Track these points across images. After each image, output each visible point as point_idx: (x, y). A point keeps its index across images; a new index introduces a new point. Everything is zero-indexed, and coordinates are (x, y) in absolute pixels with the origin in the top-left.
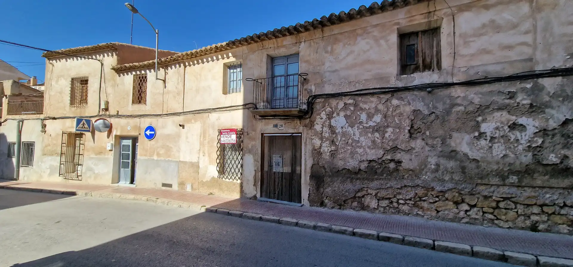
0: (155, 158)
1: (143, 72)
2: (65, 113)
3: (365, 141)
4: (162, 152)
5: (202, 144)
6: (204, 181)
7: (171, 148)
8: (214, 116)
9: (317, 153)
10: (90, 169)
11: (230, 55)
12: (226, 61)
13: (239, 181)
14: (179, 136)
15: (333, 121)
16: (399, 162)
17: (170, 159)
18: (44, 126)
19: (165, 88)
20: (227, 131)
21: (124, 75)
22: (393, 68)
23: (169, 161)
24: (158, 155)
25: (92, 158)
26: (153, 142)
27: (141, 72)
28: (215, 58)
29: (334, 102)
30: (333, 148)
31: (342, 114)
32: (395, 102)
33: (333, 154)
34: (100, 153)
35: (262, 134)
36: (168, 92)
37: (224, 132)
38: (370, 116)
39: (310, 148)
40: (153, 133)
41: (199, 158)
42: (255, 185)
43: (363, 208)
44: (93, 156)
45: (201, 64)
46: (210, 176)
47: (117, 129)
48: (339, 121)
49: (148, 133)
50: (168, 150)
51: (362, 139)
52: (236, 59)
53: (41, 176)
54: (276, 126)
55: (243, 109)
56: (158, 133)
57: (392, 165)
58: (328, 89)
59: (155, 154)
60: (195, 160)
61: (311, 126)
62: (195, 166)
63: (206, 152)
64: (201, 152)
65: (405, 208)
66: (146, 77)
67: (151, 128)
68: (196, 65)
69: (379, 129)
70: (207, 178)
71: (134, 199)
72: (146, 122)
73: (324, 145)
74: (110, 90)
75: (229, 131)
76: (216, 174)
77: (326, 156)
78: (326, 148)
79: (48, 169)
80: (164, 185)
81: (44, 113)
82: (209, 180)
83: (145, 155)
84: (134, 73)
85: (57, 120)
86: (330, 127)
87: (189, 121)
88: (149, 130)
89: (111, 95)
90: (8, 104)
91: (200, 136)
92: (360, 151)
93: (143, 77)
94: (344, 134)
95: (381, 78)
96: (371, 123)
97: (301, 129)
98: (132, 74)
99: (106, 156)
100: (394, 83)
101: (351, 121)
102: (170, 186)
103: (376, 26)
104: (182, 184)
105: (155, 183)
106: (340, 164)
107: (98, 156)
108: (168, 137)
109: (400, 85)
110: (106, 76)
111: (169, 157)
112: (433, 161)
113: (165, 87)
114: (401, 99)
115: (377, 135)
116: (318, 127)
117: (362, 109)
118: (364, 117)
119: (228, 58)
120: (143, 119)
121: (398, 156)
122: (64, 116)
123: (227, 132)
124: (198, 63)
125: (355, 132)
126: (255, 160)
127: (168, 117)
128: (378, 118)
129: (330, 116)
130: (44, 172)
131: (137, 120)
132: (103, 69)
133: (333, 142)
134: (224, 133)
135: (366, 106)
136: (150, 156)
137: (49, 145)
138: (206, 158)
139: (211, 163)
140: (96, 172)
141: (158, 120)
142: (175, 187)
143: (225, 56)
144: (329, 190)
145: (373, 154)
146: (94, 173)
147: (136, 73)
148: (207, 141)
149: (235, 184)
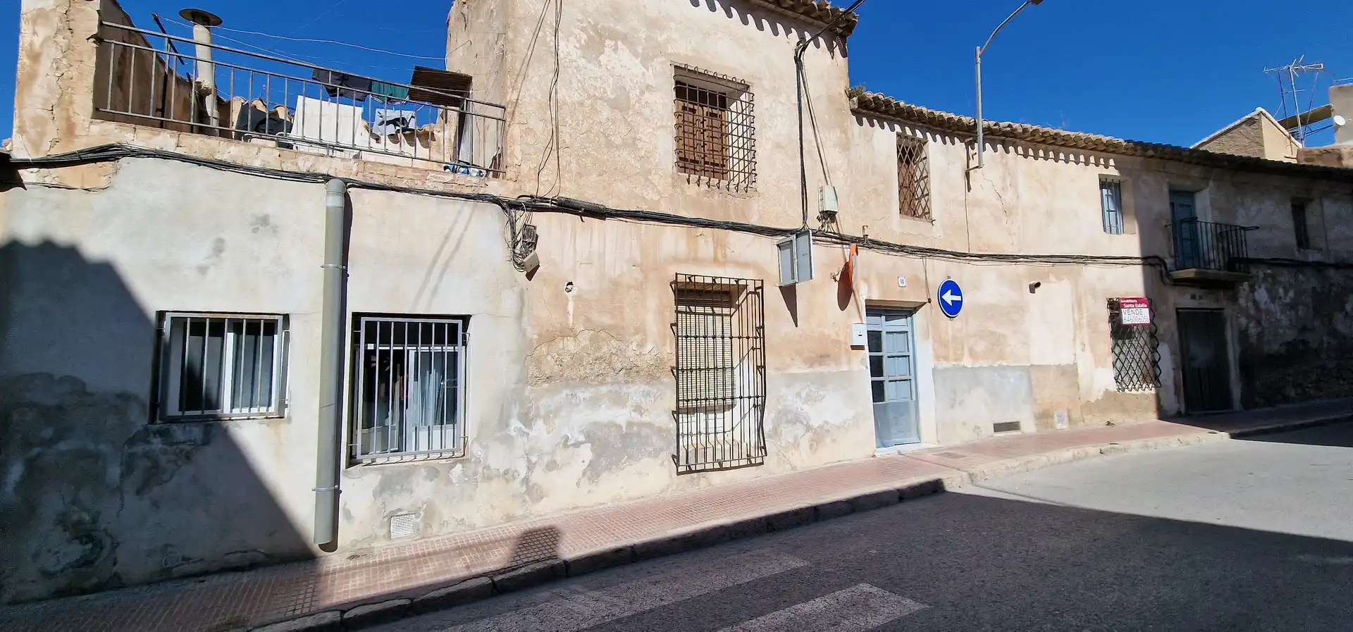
0: (967, 362)
1: (919, 135)
2: (650, 195)
3: (1284, 320)
4: (980, 347)
5: (1078, 326)
6: (1092, 401)
7: (1004, 336)
8: (1091, 271)
9: (1243, 334)
10: (795, 419)
11: (1112, 162)
12: (1104, 171)
13: (1153, 391)
14: (1020, 309)
15: (1256, 294)
16: (1307, 342)
17: (1004, 363)
19: (969, 191)
20: (1133, 301)
22: (1292, 240)
23: (1002, 368)
24: (972, 354)
26: (958, 323)
27: (914, 131)
28: (1082, 158)
29: (1254, 271)
30: (1259, 329)
31: (1263, 286)
32: (1301, 277)
33: (1260, 335)
34: (823, 358)
35: (1177, 309)
36: (978, 204)
37: (1127, 303)
38: (1286, 292)
39: (1235, 329)
40: (957, 298)
41: (1075, 355)
42: (1177, 393)
43: (1286, 399)
44: (799, 369)
45: (1051, 162)
46: (1099, 391)
47: (866, 280)
48: (1262, 295)
49: (949, 297)
50: (997, 342)
51: (1282, 317)
52: (1120, 172)
53: (533, 492)
54: (1193, 297)
55: (1143, 264)
56: (967, 299)
57: (1302, 347)
59: (966, 351)
60: (1066, 360)
61: (1234, 299)
62: (1069, 373)
63: (1086, 342)
64: (1078, 343)
67: (951, 286)
69: (1293, 306)
70: (1097, 394)
72: (939, 270)
73: (1251, 325)
75: (1136, 301)
76: (1113, 387)
77: (1253, 340)
78: (1253, 330)
79: (577, 445)
80: (999, 427)
82: (1100, 398)
83: (947, 358)
84: (898, 128)
85: (609, 222)
86: (1254, 302)
87: (1043, 277)
88: (950, 291)
89: (840, 175)
91: (1073, 310)
92: (1280, 331)
94: (1268, 312)
96: (1288, 300)
97: (1224, 304)
98: (892, 129)
99: (845, 368)
100: (1298, 256)
101: (1273, 298)
102: (1013, 426)
104: (1044, 416)
105: (977, 428)
106: (1266, 349)
107: (818, 369)
108: (991, 311)
109: (1300, 258)
110: (815, 106)
111: (1001, 357)
113: (969, 189)
114: (1303, 275)
115: (1293, 313)
116: (1242, 301)
117: (1280, 283)
118: (1281, 291)
119: (1106, 167)
120: (928, 261)
121: (1307, 336)
123: (1134, 303)
124: (1046, 158)
125: (1275, 308)
126: (1173, 354)
128: (1291, 294)
129: (1252, 289)
130: (552, 466)
131: (916, 261)
132: (804, 82)
133: (1259, 323)
134: (1128, 306)
136: (955, 360)
138: (1088, 355)
139: (1098, 363)
141: (961, 268)
142: (1029, 426)
143: (1102, 161)
144: (1258, 384)
145: (1290, 335)
146: (809, 428)
147: (903, 130)
148: (1084, 321)
149: (1147, 397)
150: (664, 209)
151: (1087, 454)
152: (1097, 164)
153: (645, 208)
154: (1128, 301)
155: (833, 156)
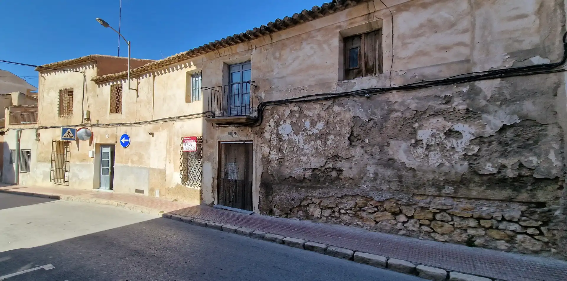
0: (130, 165)
1: (119, 82)
2: (55, 122)
3: (308, 149)
4: (135, 158)
5: (168, 151)
6: (170, 187)
7: (143, 155)
8: (178, 124)
9: (266, 160)
10: (75, 175)
11: (192, 63)
12: (189, 69)
13: (199, 188)
14: (149, 143)
15: (280, 128)
16: (340, 171)
17: (142, 166)
18: (38, 135)
19: (138, 97)
21: (103, 86)
23: (141, 168)
24: (132, 162)
25: (77, 164)
26: (127, 149)
27: (117, 82)
28: (179, 67)
29: (281, 109)
30: (280, 156)
31: (288, 121)
32: (336, 108)
33: (280, 162)
34: (84, 160)
35: (219, 142)
36: (141, 101)
38: (313, 124)
39: (260, 155)
40: (127, 140)
41: (165, 165)
42: (213, 192)
43: (308, 216)
44: (78, 163)
45: (168, 73)
46: (175, 183)
47: (97, 137)
48: (286, 129)
49: (124, 140)
50: (141, 157)
51: (306, 147)
52: (197, 67)
53: (36, 182)
54: (230, 134)
55: (203, 117)
56: (132, 141)
57: (334, 174)
58: (277, 97)
59: (130, 161)
60: (162, 167)
61: (261, 133)
62: (162, 173)
63: (172, 159)
64: (168, 159)
65: (345, 218)
66: (121, 87)
67: (126, 136)
68: (164, 74)
69: (322, 137)
70: (173, 185)
71: (107, 204)
72: (122, 131)
73: (272, 152)
74: (91, 100)
76: (180, 181)
77: (274, 164)
78: (274, 156)
79: (41, 174)
80: (137, 191)
81: (38, 123)
82: (174, 187)
83: (121, 162)
84: (111, 84)
85: (49, 129)
86: (278, 134)
87: (157, 129)
88: (124, 138)
89: (92, 105)
90: (10, 115)
91: (167, 144)
92: (304, 159)
93: (119, 87)
94: (290, 142)
95: (323, 84)
96: (315, 131)
97: (252, 137)
98: (109, 85)
99: (89, 163)
100: (335, 89)
101: (297, 128)
102: (142, 192)
103: (319, 30)
104: (152, 190)
105: (130, 189)
106: (287, 172)
107: (82, 163)
108: (140, 144)
109: (341, 90)
110: (88, 87)
111: (141, 164)
112: (371, 169)
114: (341, 105)
115: (319, 142)
116: (267, 135)
117: (306, 116)
118: (307, 124)
119: (190, 66)
120: (119, 128)
121: (339, 164)
122: (54, 125)
123: (189, 140)
124: (165, 73)
125: (299, 140)
126: (213, 168)
127: (140, 126)
128: (320, 125)
129: (277, 124)
130: (38, 177)
131: (114, 128)
132: (86, 81)
133: (280, 150)
134: (186, 141)
135: (310, 113)
136: (125, 163)
137: (42, 153)
138: (172, 165)
140: (80, 178)
141: (132, 128)
142: (146, 193)
143: (187, 65)
144: (277, 198)
145: (316, 162)
146: (79, 179)
147: (113, 83)
148: (172, 149)
149: (195, 191)
152: (186, 67)
154: (186, 139)
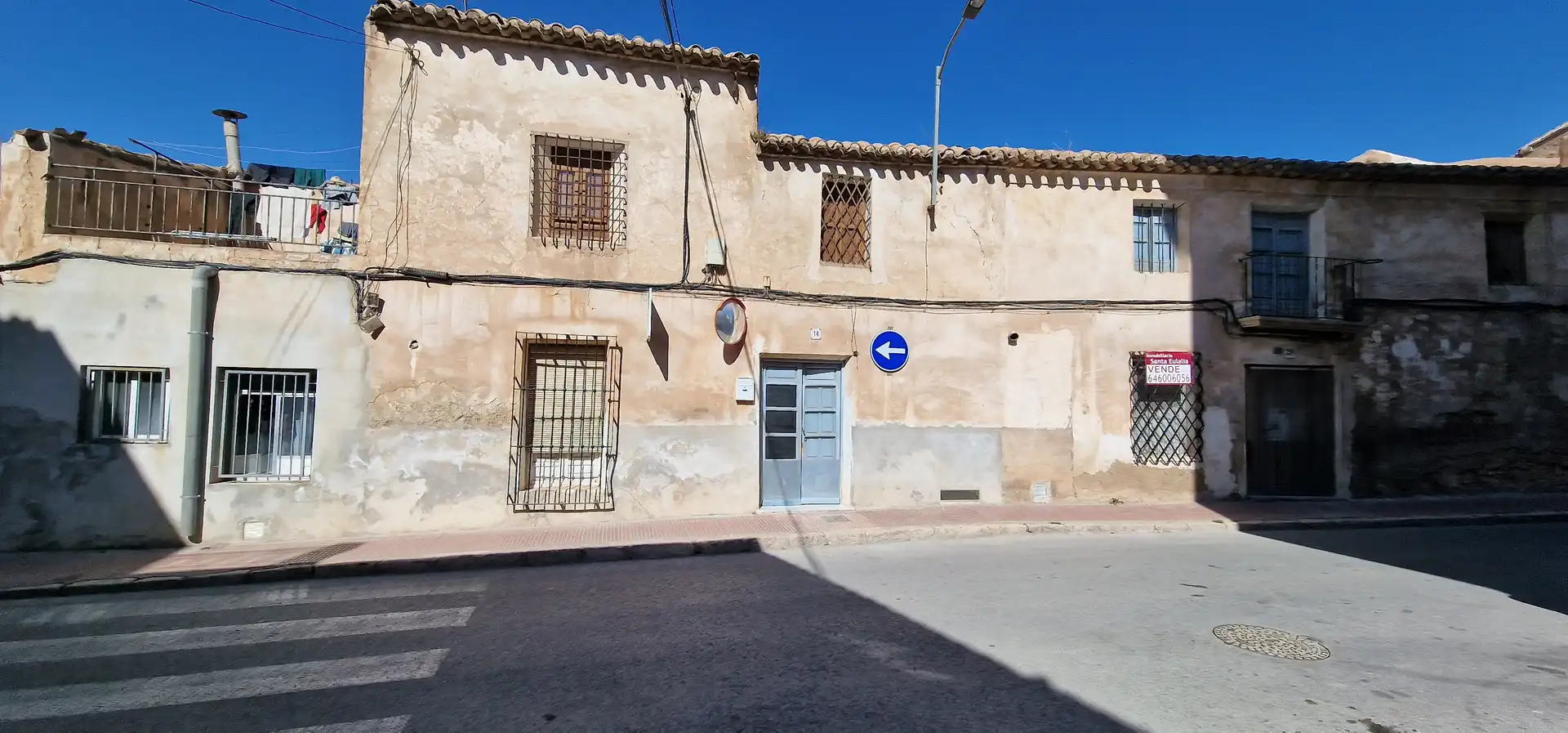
0: (911, 421)
1: (857, 172)
3: (1445, 382)
4: (932, 405)
5: (1079, 384)
6: (1092, 473)
7: (967, 394)
8: (1110, 320)
9: (1364, 402)
10: (657, 470)
11: (1155, 183)
12: (1140, 194)
13: (1193, 466)
14: (995, 363)
15: (1394, 346)
16: (1491, 414)
17: (965, 424)
18: (371, 305)
19: (932, 231)
20: (1166, 356)
21: (787, 168)
22: (1480, 273)
23: (960, 428)
24: (919, 412)
25: (663, 429)
26: (899, 377)
27: (849, 169)
28: (1108, 182)
29: (1394, 316)
30: (1395, 394)
31: (1410, 337)
32: (1488, 325)
33: (1394, 404)
34: (699, 412)
35: (1248, 366)
36: (944, 243)
37: (1154, 359)
38: (1455, 346)
39: (1350, 394)
40: (902, 351)
41: (1070, 418)
42: (1234, 470)
43: (1440, 489)
44: (666, 421)
46: (1106, 461)
48: (1406, 349)
49: (885, 350)
50: (956, 400)
51: (1442, 379)
52: (1170, 196)
54: (1278, 351)
55: (1193, 310)
56: (914, 354)
57: (1479, 420)
58: (1383, 292)
59: (909, 409)
60: (1056, 422)
61: (1354, 354)
62: (1062, 439)
63: (1092, 403)
64: (1078, 404)
65: (1495, 482)
66: (862, 187)
67: (892, 338)
69: (1467, 364)
70: (1102, 464)
72: (876, 321)
73: (1379, 389)
75: (1171, 356)
76: (1130, 458)
77: (1382, 408)
78: (1383, 394)
79: (412, 479)
80: (946, 495)
82: (1105, 470)
83: (878, 416)
84: (825, 168)
85: (456, 286)
86: (1390, 357)
87: (1032, 328)
88: (889, 343)
89: (737, 225)
90: (49, 176)
91: (1075, 365)
92: (1436, 398)
93: (852, 187)
94: (1414, 371)
95: (1463, 284)
96: (1457, 356)
97: (1333, 360)
98: (817, 170)
99: (727, 422)
100: (1485, 294)
101: (1427, 350)
102: (970, 495)
104: (1016, 487)
105: (916, 493)
106: (1406, 422)
107: (690, 423)
108: (952, 366)
109: (1491, 298)
111: (960, 417)
112: (1529, 410)
113: (933, 227)
114: (1494, 321)
115: (1464, 373)
116: (1367, 357)
118: (1445, 344)
119: (1147, 190)
120: (860, 311)
121: (1492, 406)
123: (1166, 359)
125: (1430, 368)
126: (1233, 421)
128: (1466, 347)
129: (1389, 339)
130: (387, 495)
131: (842, 311)
132: (696, 132)
133: (1395, 385)
134: (1156, 362)
135: (1445, 327)
136: (892, 419)
137: (411, 385)
138: (1094, 417)
139: (1108, 427)
140: (682, 475)
141: (911, 317)
142: (992, 495)
143: (1140, 183)
144: (1384, 466)
145: (1456, 403)
146: (673, 479)
147: (834, 169)
148: (1092, 378)
149: (1182, 473)
150: (516, 271)
151: (1004, 532)
152: (1132, 187)
153: (495, 272)
154: (1157, 356)
155: (728, 206)
